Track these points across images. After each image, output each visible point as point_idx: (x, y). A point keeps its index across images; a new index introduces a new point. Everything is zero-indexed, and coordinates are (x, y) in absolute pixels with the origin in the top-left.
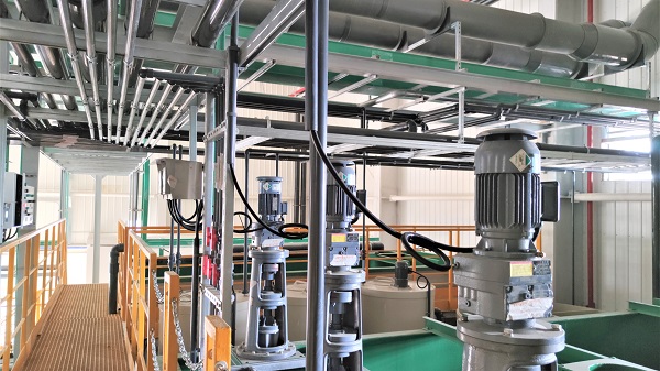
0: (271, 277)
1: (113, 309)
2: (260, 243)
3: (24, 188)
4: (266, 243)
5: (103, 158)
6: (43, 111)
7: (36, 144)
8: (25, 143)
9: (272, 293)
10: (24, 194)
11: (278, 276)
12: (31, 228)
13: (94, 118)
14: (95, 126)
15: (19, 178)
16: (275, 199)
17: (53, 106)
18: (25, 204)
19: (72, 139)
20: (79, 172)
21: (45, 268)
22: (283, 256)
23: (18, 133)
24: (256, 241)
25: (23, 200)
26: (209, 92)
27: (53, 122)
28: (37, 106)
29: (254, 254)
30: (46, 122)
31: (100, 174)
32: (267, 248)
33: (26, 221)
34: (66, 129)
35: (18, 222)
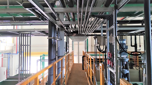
0: (124, 65)
1: (83, 69)
2: (120, 56)
3: (67, 44)
4: (122, 56)
5: (80, 38)
6: (70, 29)
7: (68, 36)
8: (67, 36)
9: (125, 69)
10: (67, 46)
11: (126, 65)
12: (68, 52)
13: (80, 29)
14: (80, 31)
15: (66, 43)
16: (124, 45)
17: (72, 27)
18: (67, 48)
19: (75, 34)
20: (75, 41)
21: (71, 60)
22: (127, 60)
23: (66, 34)
24: (119, 56)
25: (67, 47)
26: (107, 19)
27: (72, 31)
28: (69, 28)
29: (119, 59)
30: (70, 31)
31: (79, 41)
32: (123, 58)
33: (68, 51)
34: (74, 32)
35: (66, 51)
